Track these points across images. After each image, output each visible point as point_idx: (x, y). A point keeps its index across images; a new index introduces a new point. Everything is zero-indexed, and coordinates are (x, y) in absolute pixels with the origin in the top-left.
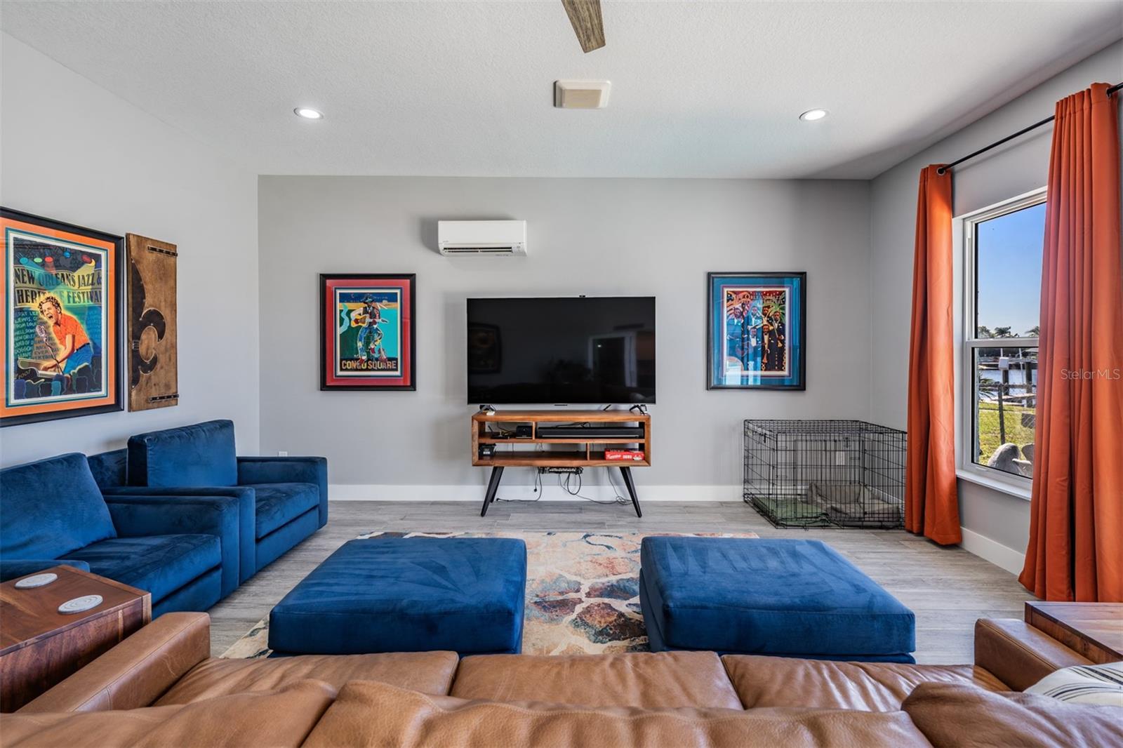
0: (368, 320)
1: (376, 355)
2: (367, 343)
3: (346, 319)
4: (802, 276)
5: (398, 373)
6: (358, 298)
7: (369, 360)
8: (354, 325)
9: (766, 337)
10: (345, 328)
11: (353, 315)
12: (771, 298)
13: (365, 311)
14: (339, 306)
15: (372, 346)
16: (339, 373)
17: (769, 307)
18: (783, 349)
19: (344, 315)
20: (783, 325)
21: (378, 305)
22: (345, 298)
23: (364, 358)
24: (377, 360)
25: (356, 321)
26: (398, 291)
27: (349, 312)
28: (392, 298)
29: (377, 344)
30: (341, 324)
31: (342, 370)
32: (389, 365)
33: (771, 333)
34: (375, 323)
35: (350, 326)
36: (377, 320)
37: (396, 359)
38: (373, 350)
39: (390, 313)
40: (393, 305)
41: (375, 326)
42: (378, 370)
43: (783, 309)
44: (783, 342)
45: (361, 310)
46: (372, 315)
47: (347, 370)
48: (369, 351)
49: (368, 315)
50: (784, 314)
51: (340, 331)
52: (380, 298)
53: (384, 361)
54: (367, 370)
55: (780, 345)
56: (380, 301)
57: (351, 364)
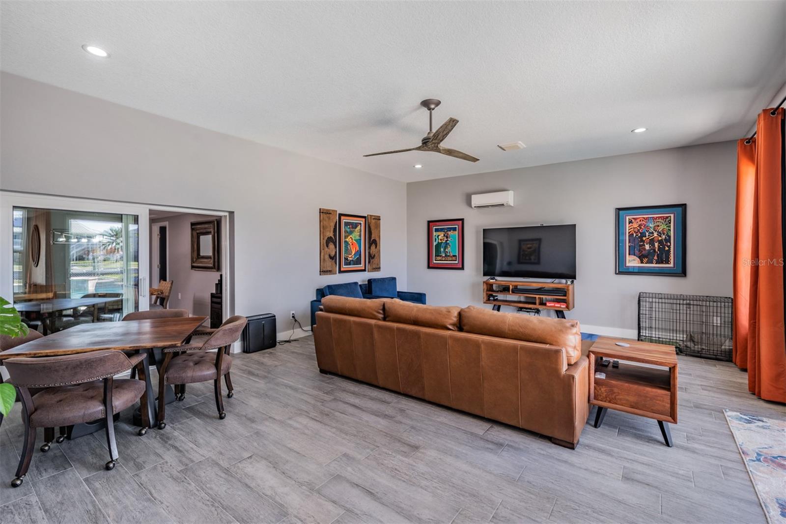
0: (445, 239)
1: (448, 254)
2: (445, 249)
3: (437, 239)
4: (684, 206)
5: (457, 262)
6: (441, 230)
7: (445, 256)
8: (440, 241)
9: (656, 245)
10: (436, 243)
11: (440, 237)
12: (660, 220)
13: (444, 236)
14: (435, 234)
15: (447, 250)
16: (435, 262)
17: (658, 226)
18: (669, 251)
19: (436, 237)
20: (670, 237)
21: (449, 233)
22: (437, 230)
23: (444, 255)
24: (449, 256)
25: (441, 240)
26: (457, 226)
27: (438, 236)
28: (455, 229)
29: (449, 249)
30: (435, 241)
31: (435, 260)
32: (454, 258)
33: (660, 242)
34: (448, 240)
35: (438, 242)
36: (449, 239)
37: (456, 256)
38: (447, 252)
39: (454, 235)
40: (455, 232)
41: (448, 242)
42: (449, 261)
44: (669, 247)
45: (443, 235)
46: (447, 237)
47: (437, 260)
48: (446, 253)
49: (445, 237)
51: (434, 244)
52: (450, 229)
53: (452, 257)
54: (445, 260)
55: (667, 248)
56: (450, 231)
57: (439, 258)
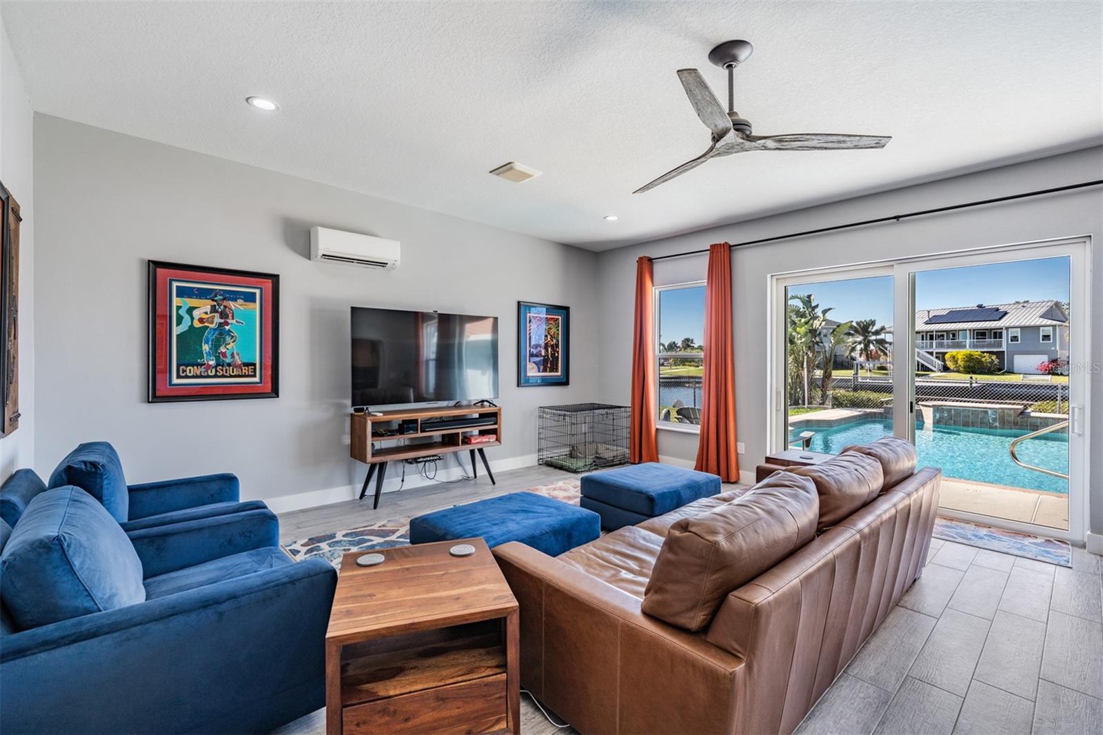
0: (217, 320)
1: (228, 360)
2: (216, 345)
3: (187, 318)
4: (567, 309)
5: (257, 379)
6: (202, 294)
7: (218, 365)
8: (197, 324)
9: (550, 349)
10: (184, 327)
11: (196, 314)
12: (552, 322)
13: (214, 310)
14: (176, 301)
15: (223, 349)
16: (175, 381)
17: (551, 329)
18: (558, 357)
19: (183, 312)
20: (558, 341)
21: (231, 304)
22: (182, 292)
23: (212, 363)
24: (229, 365)
25: (201, 320)
26: (258, 291)
27: (190, 311)
28: (250, 298)
29: (229, 348)
30: (179, 323)
31: (179, 377)
32: (245, 370)
33: (552, 346)
34: (227, 324)
35: (192, 326)
36: (230, 321)
37: (254, 365)
38: (224, 355)
40: (251, 305)
41: (227, 328)
42: (231, 376)
43: (558, 330)
44: (558, 352)
45: (208, 309)
46: (223, 315)
47: (187, 377)
48: (219, 357)
49: (217, 315)
50: (558, 334)
51: (176, 330)
52: (234, 296)
53: (239, 366)
54: (215, 376)
55: (556, 355)
56: (235, 300)
57: (191, 370)
